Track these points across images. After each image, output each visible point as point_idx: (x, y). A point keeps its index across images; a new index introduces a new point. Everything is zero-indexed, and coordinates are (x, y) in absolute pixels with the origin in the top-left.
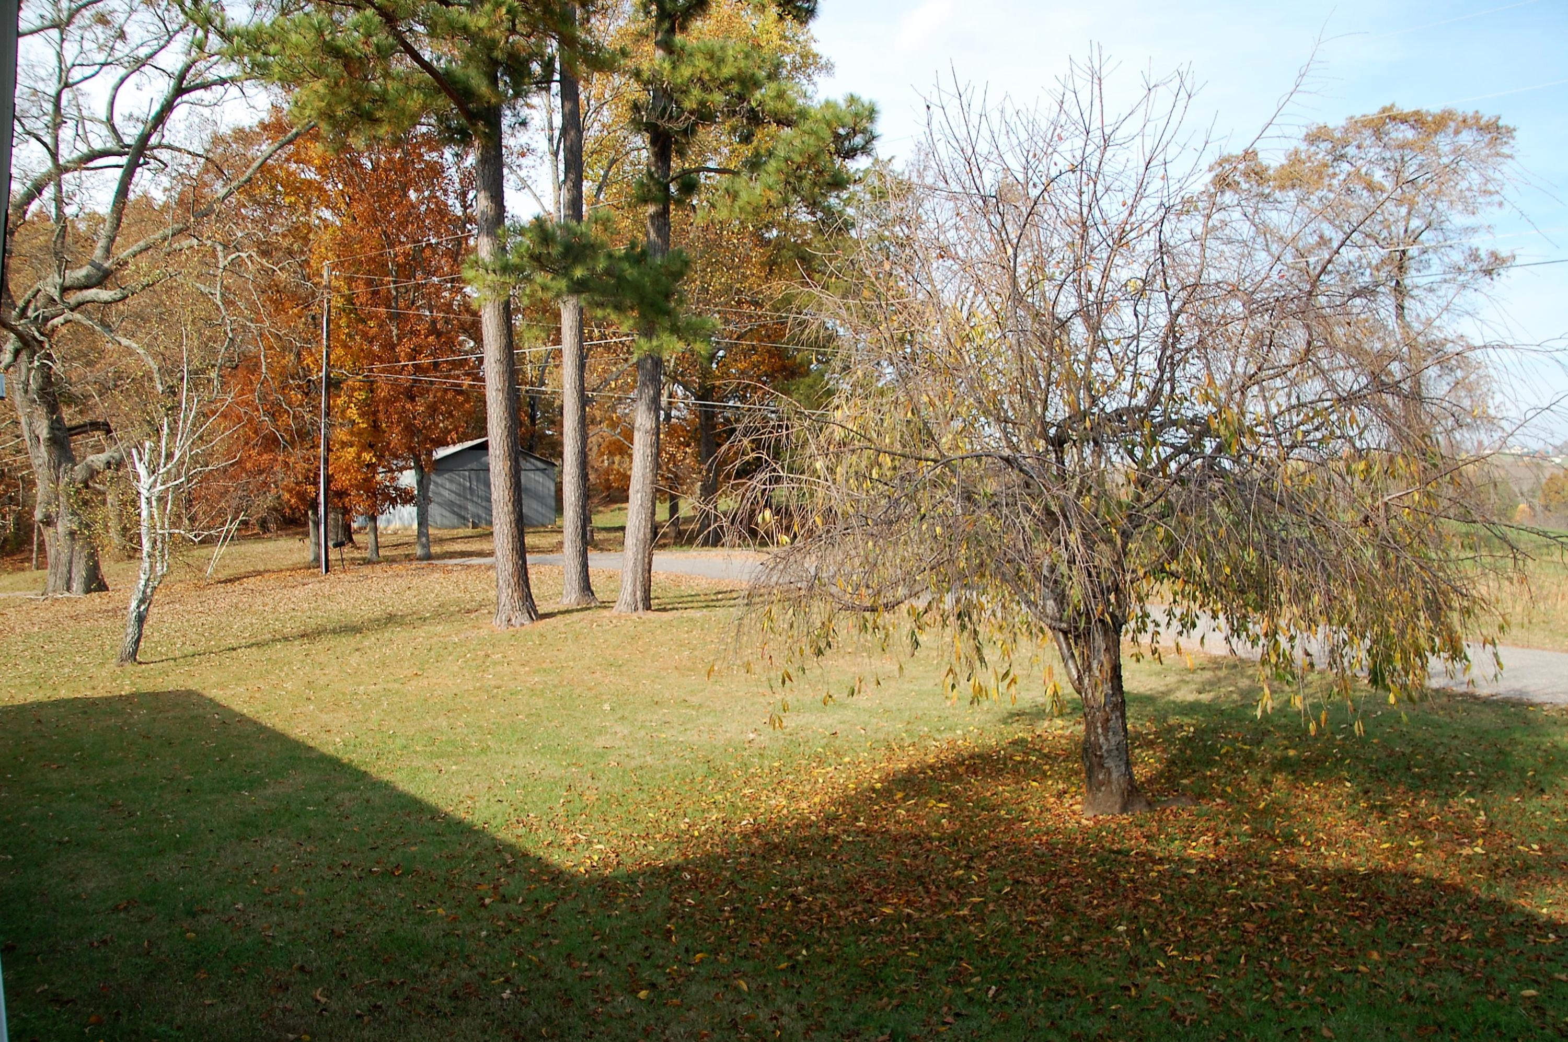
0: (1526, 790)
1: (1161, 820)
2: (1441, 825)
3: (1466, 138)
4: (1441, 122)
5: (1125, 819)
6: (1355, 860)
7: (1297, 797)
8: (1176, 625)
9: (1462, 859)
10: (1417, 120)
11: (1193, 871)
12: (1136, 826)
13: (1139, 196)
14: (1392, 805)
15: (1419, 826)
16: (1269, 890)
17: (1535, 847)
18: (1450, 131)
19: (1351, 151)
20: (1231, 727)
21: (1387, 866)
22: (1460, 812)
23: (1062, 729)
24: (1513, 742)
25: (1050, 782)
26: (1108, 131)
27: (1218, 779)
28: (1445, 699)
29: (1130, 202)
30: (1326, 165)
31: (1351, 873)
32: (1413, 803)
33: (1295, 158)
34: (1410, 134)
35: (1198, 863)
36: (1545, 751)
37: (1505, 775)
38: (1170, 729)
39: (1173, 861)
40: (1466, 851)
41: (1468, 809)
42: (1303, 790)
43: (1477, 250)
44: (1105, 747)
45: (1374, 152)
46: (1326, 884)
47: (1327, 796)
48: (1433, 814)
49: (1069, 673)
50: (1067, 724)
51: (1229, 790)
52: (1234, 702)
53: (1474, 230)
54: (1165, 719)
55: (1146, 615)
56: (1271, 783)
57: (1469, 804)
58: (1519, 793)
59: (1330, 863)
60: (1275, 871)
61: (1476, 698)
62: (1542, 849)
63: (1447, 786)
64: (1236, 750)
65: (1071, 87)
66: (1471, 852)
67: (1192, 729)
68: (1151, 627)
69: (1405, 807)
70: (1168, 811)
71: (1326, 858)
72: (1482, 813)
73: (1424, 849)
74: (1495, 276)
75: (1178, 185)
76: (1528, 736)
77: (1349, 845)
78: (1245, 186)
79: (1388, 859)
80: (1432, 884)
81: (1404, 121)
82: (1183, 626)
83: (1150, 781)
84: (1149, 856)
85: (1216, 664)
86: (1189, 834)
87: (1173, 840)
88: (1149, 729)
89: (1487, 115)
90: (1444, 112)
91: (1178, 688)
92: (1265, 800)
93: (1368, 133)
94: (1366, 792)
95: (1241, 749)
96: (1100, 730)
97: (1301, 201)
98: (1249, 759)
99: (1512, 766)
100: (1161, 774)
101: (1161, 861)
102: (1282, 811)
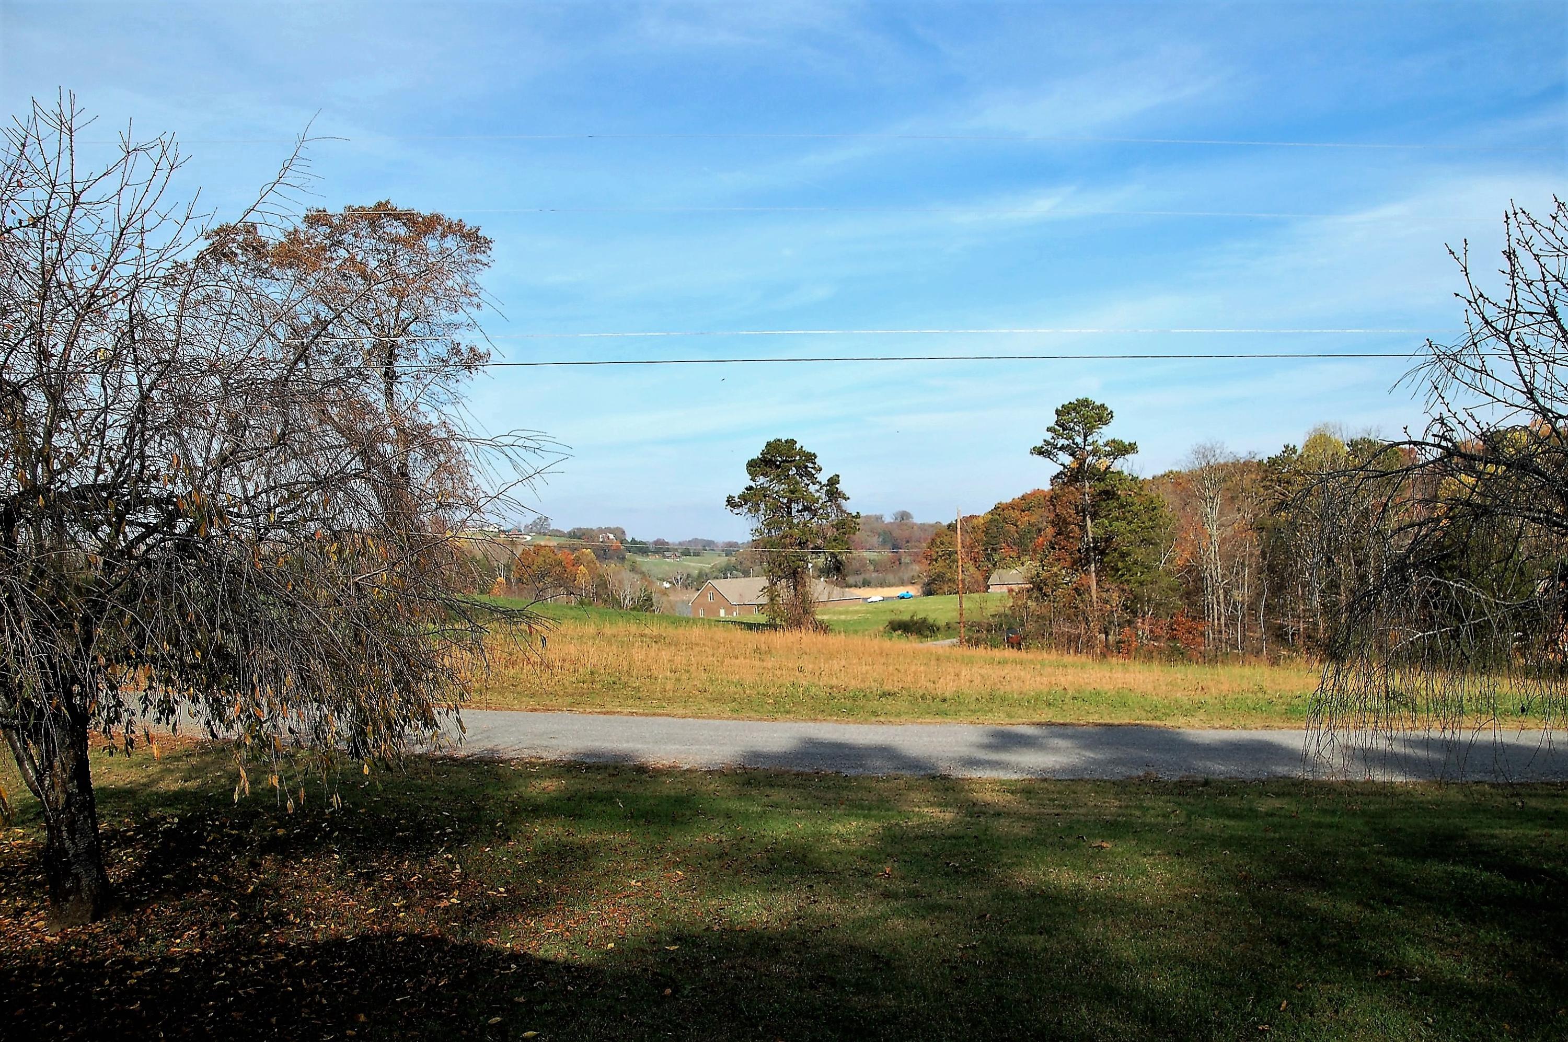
0: (494, 839)
1: (140, 922)
2: (422, 883)
3: (450, 243)
4: (430, 224)
5: (98, 927)
6: (342, 929)
7: (286, 875)
8: (153, 713)
9: (440, 911)
10: (409, 219)
11: (177, 970)
12: (112, 932)
13: (111, 262)
14: (378, 871)
15: (402, 888)
16: (257, 974)
17: (502, 889)
18: (438, 234)
19: (348, 238)
20: (218, 814)
21: (373, 929)
22: (438, 868)
23: (22, 838)
24: (486, 798)
25: (5, 901)
26: (78, 188)
27: (203, 869)
28: (427, 764)
29: (100, 267)
30: (324, 249)
31: (339, 942)
32: (396, 866)
33: (293, 236)
34: (403, 231)
35: (182, 960)
36: (512, 802)
37: (478, 828)
38: (154, 823)
39: (155, 963)
40: (444, 903)
41: (446, 864)
42: (293, 868)
43: (459, 344)
44: (71, 853)
45: (369, 243)
46: (315, 957)
47: (316, 870)
48: (415, 874)
49: (25, 774)
50: (29, 831)
51: (216, 878)
52: (223, 786)
53: (457, 326)
54: (146, 812)
55: (119, 704)
56: (260, 864)
57: (447, 859)
58: (490, 843)
59: (319, 936)
60: (263, 954)
61: (453, 759)
62: (507, 891)
63: (428, 846)
64: (223, 837)
65: (33, 132)
66: (448, 904)
67: (176, 820)
68: (125, 717)
69: (390, 871)
70: (149, 911)
71: (315, 932)
72: (458, 866)
73: (406, 908)
74: (473, 370)
75: (157, 256)
76: (499, 790)
77: (338, 916)
78: (241, 258)
79: (373, 923)
80: (412, 939)
81: (397, 217)
82: (162, 713)
83: (127, 882)
84: (128, 963)
85: (202, 748)
86: (173, 932)
87: (154, 941)
88: (127, 824)
89: (469, 225)
90: (433, 216)
91: (162, 779)
92: (253, 883)
93: (364, 224)
94: (353, 861)
95: (230, 835)
96: (65, 834)
97: (299, 280)
98: (238, 844)
99: (484, 819)
100: (140, 872)
101: (142, 965)
102: (271, 892)
